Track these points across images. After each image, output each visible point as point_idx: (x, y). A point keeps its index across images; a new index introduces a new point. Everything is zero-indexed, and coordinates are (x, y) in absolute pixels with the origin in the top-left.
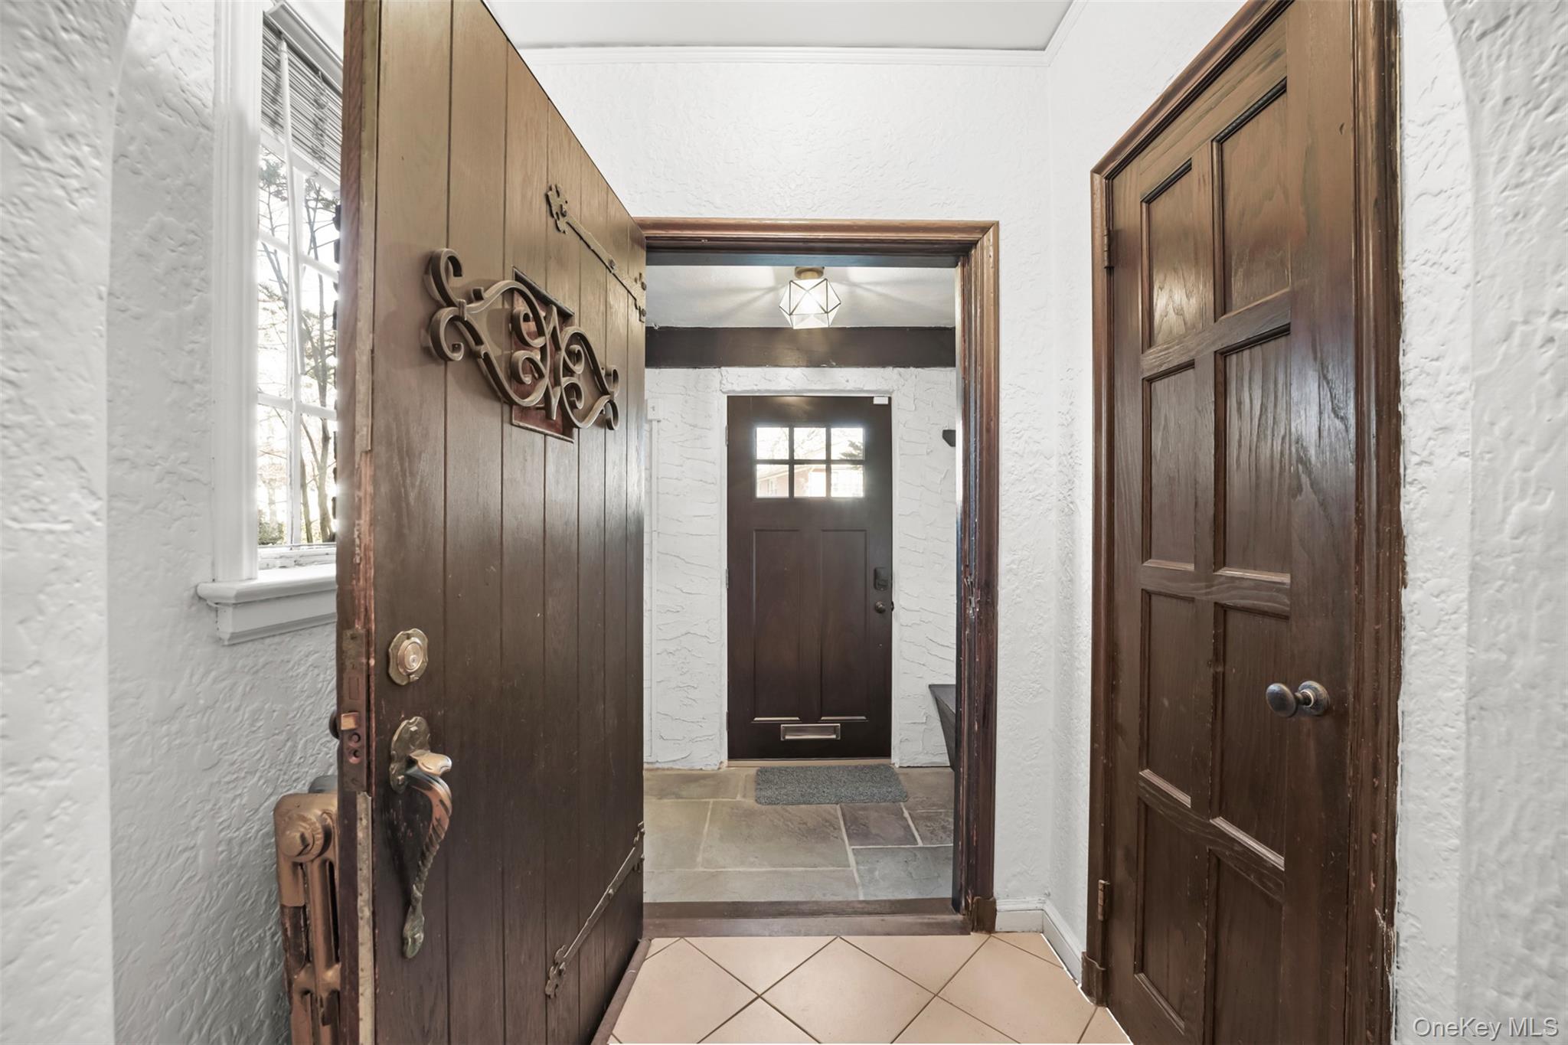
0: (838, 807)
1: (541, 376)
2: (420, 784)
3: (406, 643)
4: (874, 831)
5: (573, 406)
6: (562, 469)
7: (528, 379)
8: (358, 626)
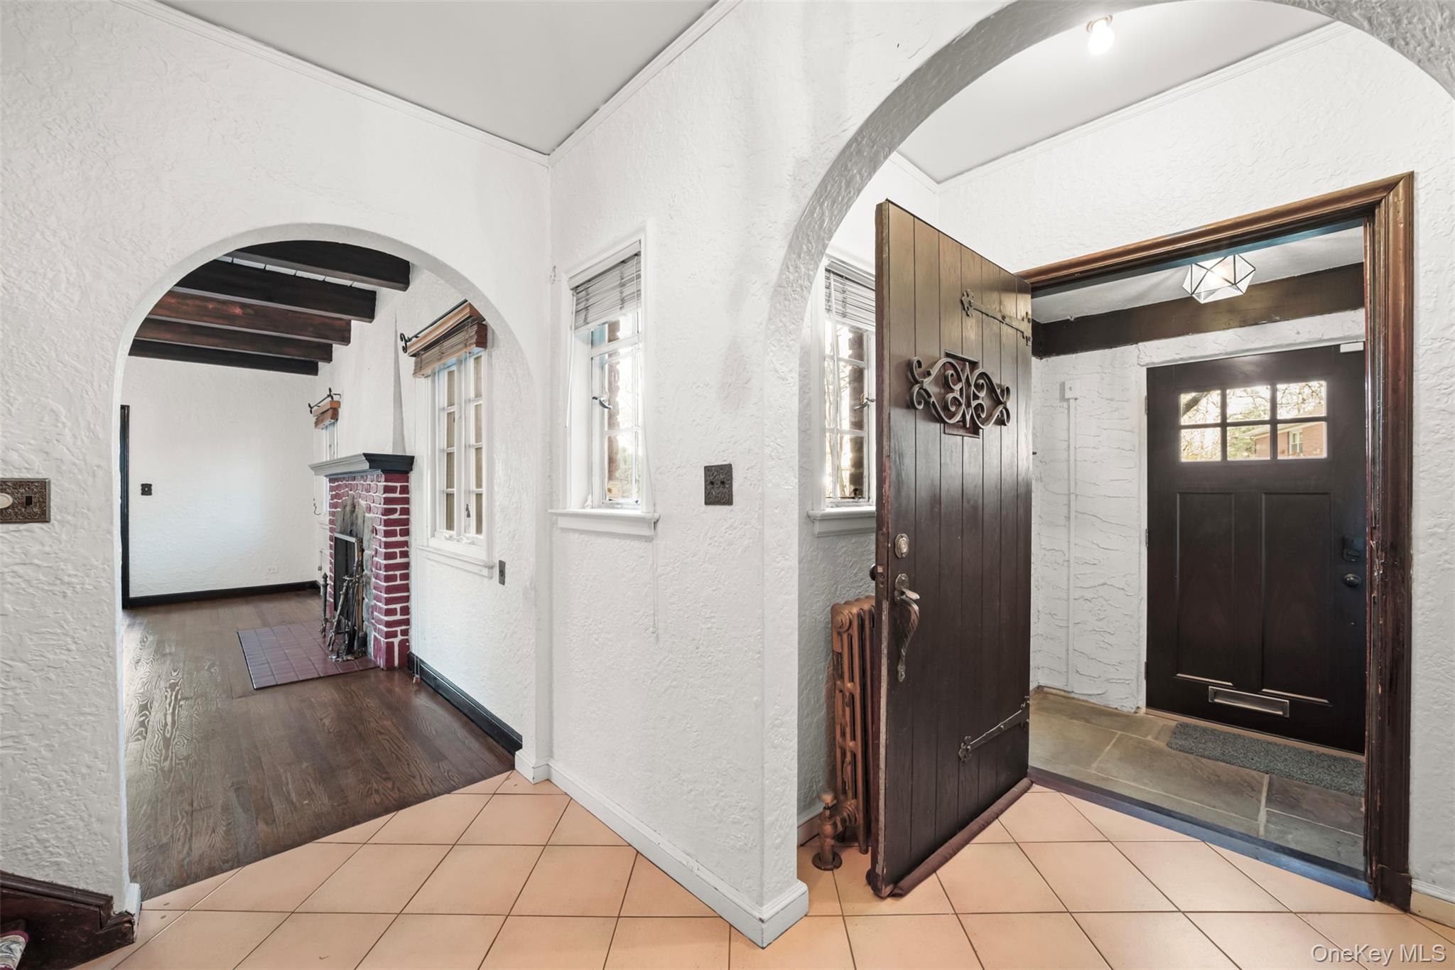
0: (1267, 777)
1: (960, 404)
2: (905, 604)
3: (901, 539)
4: (1305, 806)
5: (979, 416)
6: (972, 455)
7: (953, 409)
8: (884, 529)
